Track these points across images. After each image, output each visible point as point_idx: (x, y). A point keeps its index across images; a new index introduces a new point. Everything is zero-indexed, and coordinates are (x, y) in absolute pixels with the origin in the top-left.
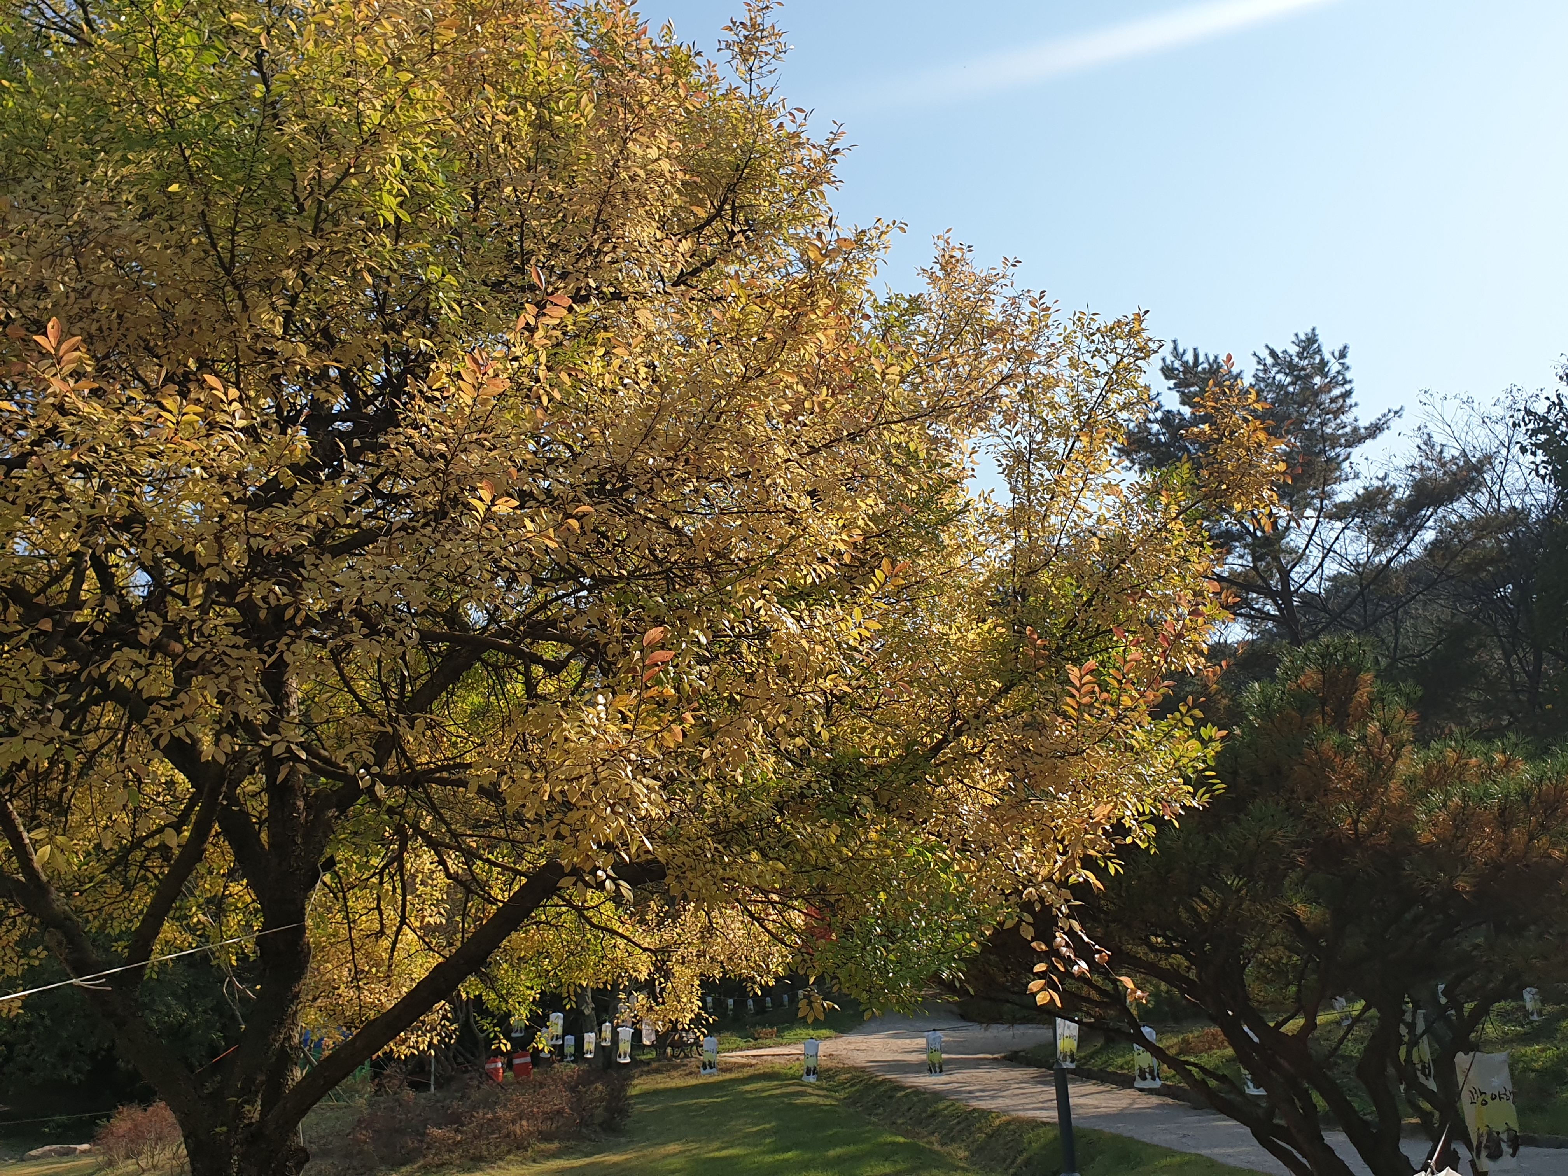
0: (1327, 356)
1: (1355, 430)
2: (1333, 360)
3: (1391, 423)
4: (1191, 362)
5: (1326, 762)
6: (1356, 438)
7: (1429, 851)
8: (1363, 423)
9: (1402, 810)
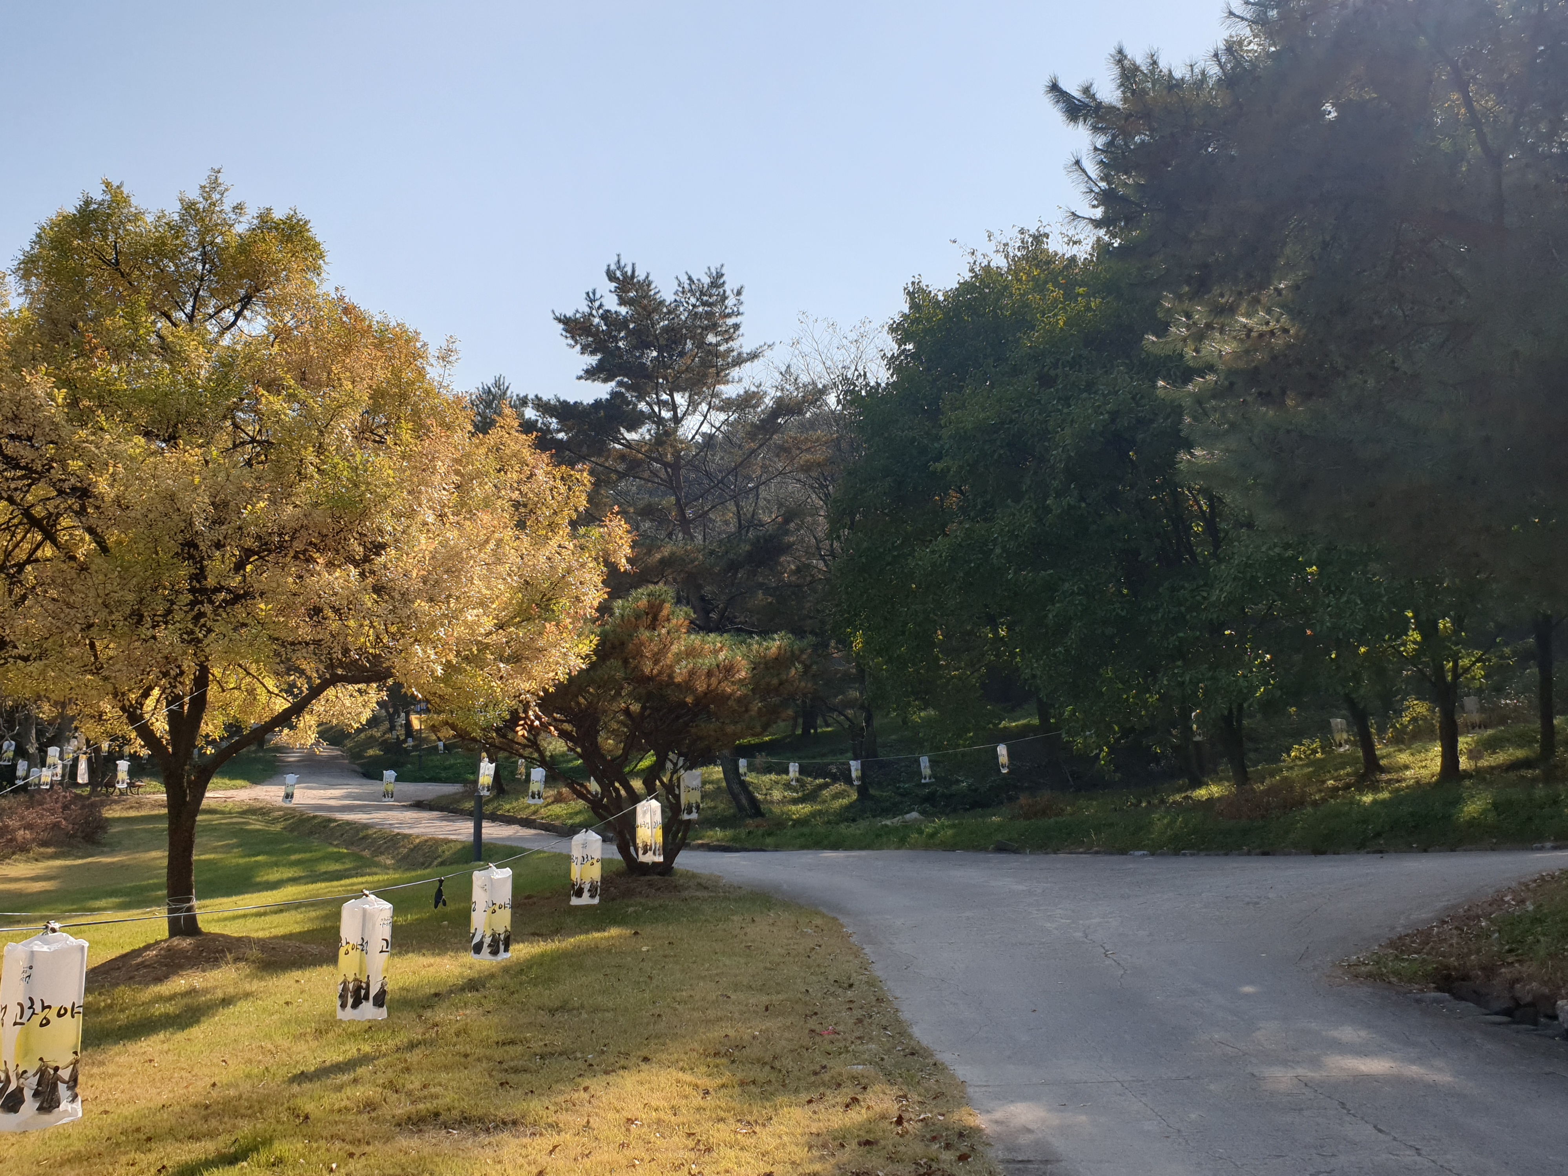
0: (728, 293)
1: (739, 354)
2: (732, 296)
3: (765, 353)
4: (629, 273)
5: (642, 644)
6: (739, 361)
7: (679, 685)
8: (746, 350)
9: (671, 667)
